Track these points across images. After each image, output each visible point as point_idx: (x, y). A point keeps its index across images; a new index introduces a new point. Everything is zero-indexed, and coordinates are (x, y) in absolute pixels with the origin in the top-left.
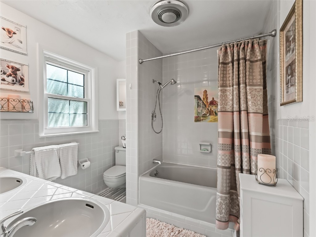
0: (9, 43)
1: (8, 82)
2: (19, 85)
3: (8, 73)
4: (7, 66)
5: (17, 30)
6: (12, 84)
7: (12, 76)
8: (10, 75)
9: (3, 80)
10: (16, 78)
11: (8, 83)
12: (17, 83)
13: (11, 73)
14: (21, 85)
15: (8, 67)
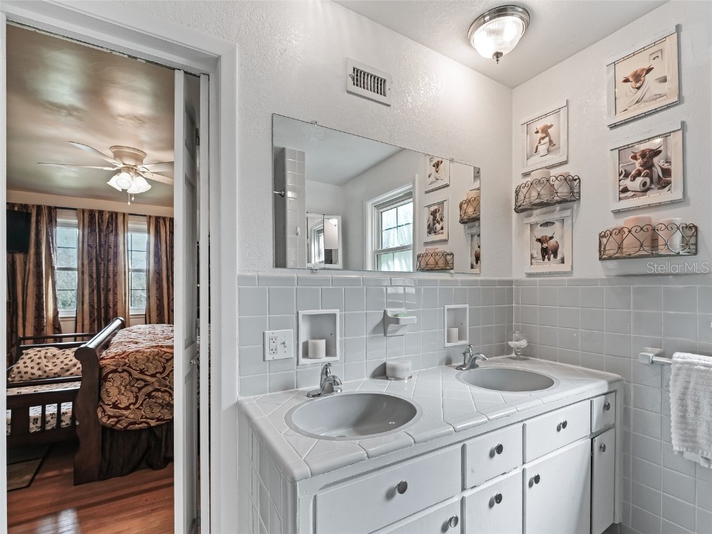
0: (637, 102)
1: (633, 191)
2: (659, 189)
3: (633, 173)
4: (632, 158)
5: (654, 59)
6: (641, 194)
7: (642, 174)
8: (639, 174)
9: (625, 190)
10: (650, 176)
11: (633, 193)
12: (653, 186)
13: (641, 168)
14: (664, 187)
15: (634, 158)
